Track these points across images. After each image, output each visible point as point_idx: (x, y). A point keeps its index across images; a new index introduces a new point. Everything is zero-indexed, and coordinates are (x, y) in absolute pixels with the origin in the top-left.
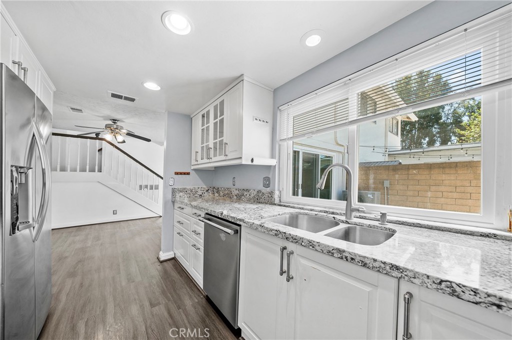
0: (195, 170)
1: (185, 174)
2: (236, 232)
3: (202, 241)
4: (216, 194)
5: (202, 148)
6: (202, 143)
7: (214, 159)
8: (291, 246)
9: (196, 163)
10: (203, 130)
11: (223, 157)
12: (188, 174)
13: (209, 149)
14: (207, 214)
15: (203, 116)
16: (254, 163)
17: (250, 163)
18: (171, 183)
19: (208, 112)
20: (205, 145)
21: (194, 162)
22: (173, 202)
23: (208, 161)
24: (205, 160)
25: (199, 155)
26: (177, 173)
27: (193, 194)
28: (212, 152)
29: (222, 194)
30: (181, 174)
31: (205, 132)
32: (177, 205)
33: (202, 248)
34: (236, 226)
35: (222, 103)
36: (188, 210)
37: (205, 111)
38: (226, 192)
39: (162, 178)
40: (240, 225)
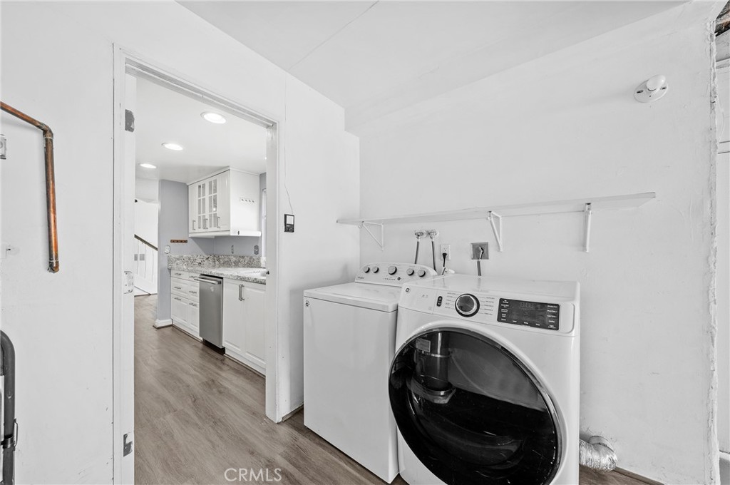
0: (193, 238)
1: (181, 241)
2: (220, 283)
3: (198, 298)
4: (217, 262)
5: (199, 217)
6: (199, 213)
7: (210, 229)
8: (244, 283)
9: (194, 231)
10: (200, 200)
11: (216, 229)
12: (186, 241)
13: (205, 220)
14: (202, 275)
15: (200, 187)
16: (240, 235)
17: (237, 234)
18: (167, 251)
19: (204, 185)
20: (202, 215)
21: (191, 230)
22: (170, 270)
23: (204, 230)
24: (202, 230)
25: (196, 224)
26: (173, 241)
27: (191, 261)
28: (208, 222)
29: (222, 262)
30: (177, 241)
31: (201, 203)
32: (173, 272)
33: (198, 304)
34: (220, 279)
35: (215, 181)
36: (186, 275)
37: (201, 183)
38: (226, 260)
39: (156, 249)
40: (222, 278)
